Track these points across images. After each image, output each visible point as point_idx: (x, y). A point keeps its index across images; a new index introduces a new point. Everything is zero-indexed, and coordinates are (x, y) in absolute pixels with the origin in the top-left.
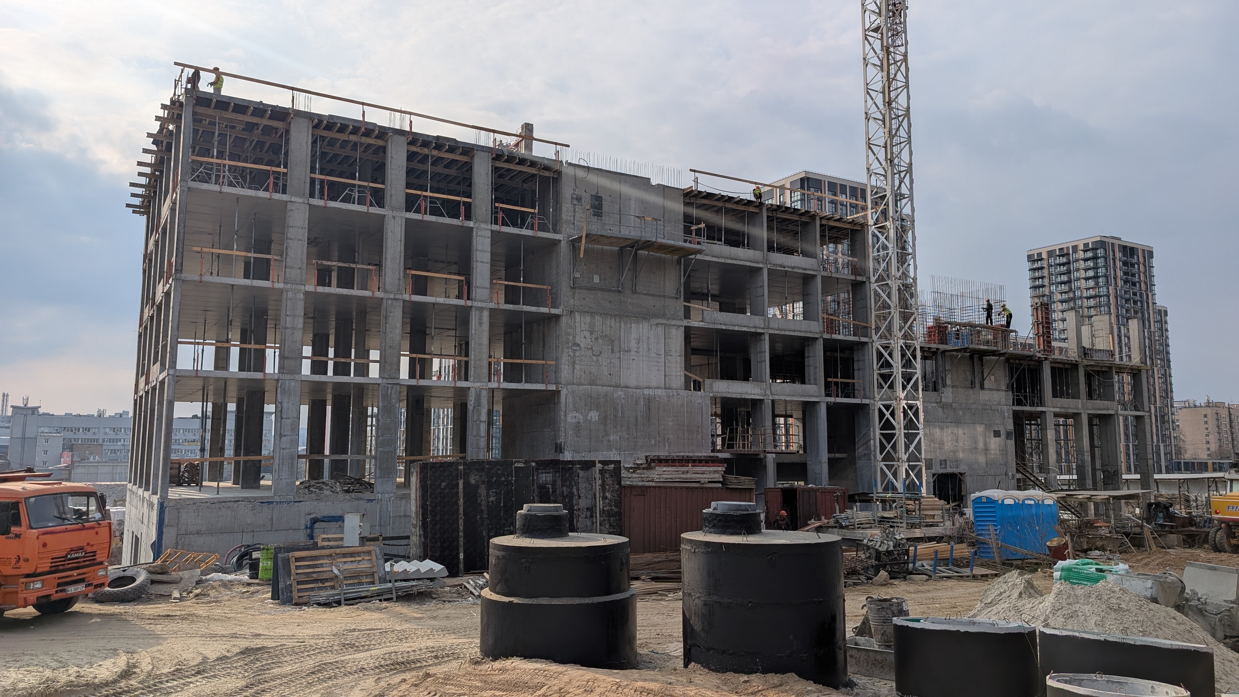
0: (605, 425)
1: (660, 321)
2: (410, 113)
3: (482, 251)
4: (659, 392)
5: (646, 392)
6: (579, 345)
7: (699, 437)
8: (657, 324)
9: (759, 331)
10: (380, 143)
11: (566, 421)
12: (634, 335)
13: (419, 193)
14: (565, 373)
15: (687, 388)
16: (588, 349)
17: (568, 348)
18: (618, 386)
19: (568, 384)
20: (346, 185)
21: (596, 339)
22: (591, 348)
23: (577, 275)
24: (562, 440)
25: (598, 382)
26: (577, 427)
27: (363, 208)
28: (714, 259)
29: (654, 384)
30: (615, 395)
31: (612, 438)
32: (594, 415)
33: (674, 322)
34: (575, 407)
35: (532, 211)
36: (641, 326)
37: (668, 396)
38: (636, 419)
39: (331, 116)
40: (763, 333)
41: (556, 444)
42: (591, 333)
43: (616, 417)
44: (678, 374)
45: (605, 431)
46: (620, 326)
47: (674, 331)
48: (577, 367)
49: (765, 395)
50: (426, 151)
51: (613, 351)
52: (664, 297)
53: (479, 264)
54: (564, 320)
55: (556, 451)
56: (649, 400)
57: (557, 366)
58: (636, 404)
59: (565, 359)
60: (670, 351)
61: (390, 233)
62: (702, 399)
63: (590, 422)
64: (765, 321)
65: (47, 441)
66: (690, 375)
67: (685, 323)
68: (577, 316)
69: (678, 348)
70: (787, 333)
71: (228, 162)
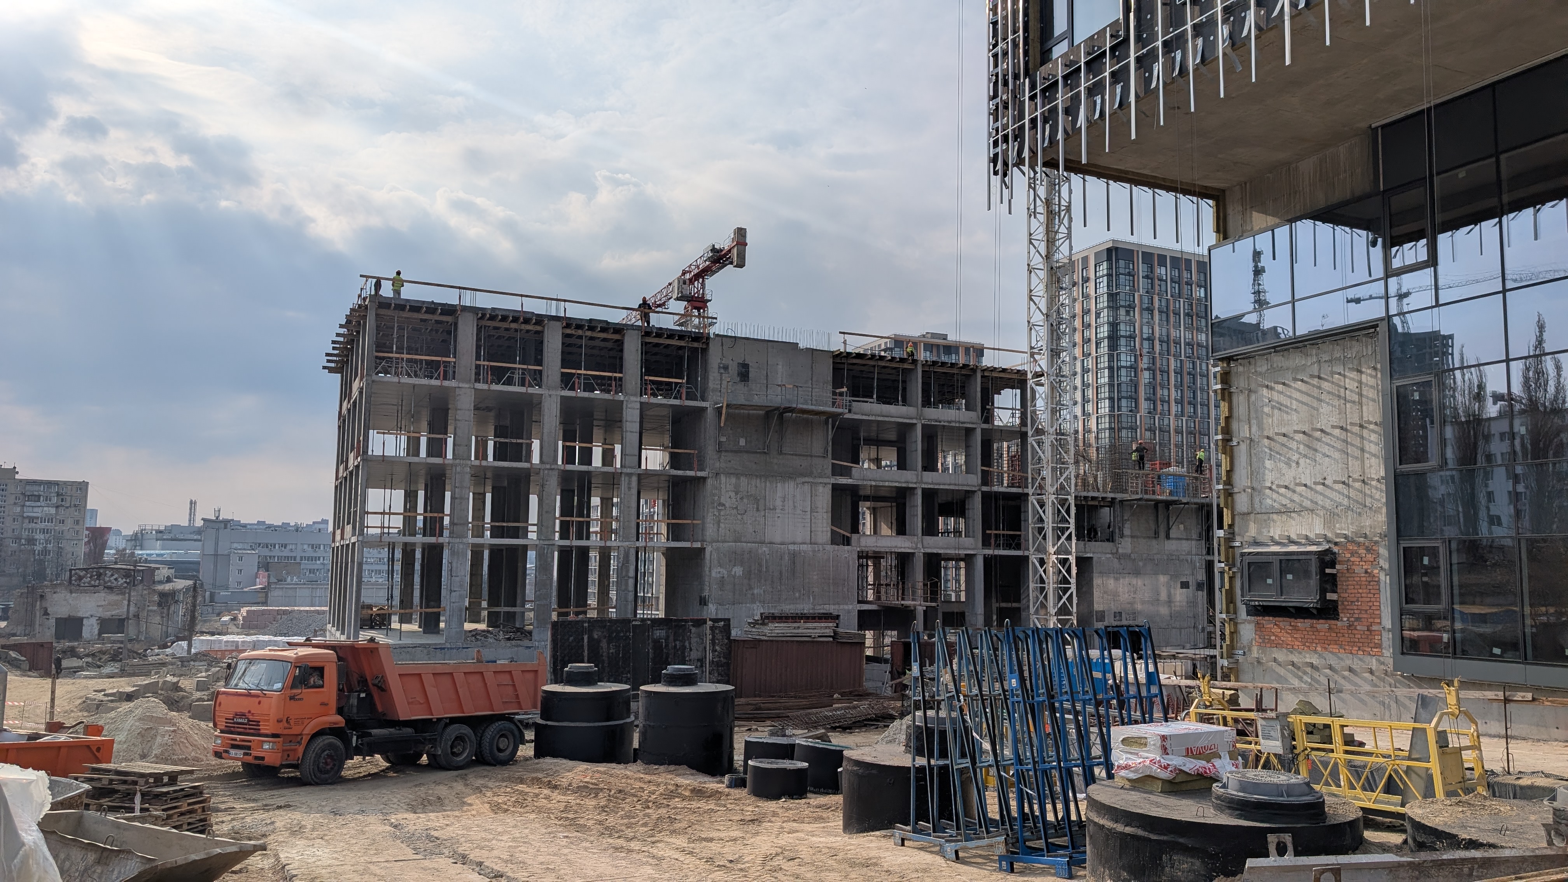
0: (749, 579)
1: (806, 479)
2: (565, 301)
3: (632, 422)
4: (804, 547)
5: (791, 547)
6: (724, 505)
7: (845, 590)
8: (803, 483)
9: (911, 485)
10: (539, 328)
11: (710, 576)
12: (779, 494)
13: (573, 371)
14: (710, 531)
15: (833, 542)
16: (733, 508)
17: (713, 508)
18: (763, 543)
19: (713, 541)
20: (509, 368)
21: (742, 499)
22: (736, 508)
23: (723, 439)
24: (706, 593)
25: (743, 539)
26: (721, 582)
27: (522, 390)
28: (864, 417)
29: (799, 540)
30: (760, 551)
31: (755, 592)
32: (738, 571)
33: (821, 480)
34: (719, 562)
35: (680, 381)
36: (787, 485)
37: (814, 551)
38: (781, 573)
39: (494, 309)
40: (915, 488)
41: (701, 597)
42: (737, 494)
43: (760, 571)
44: (825, 529)
45: (749, 585)
46: (765, 486)
47: (820, 489)
48: (722, 525)
49: (916, 548)
50: (580, 332)
51: (758, 510)
52: (811, 456)
53: (628, 434)
54: (709, 482)
55: (700, 604)
56: (794, 555)
57: (703, 523)
58: (781, 559)
59: (710, 519)
60: (817, 508)
61: (546, 410)
62: (848, 554)
63: (734, 577)
64: (917, 475)
65: (241, 559)
66: (838, 530)
67: (833, 480)
68: (723, 478)
69: (825, 505)
70: (942, 487)
71: (405, 356)
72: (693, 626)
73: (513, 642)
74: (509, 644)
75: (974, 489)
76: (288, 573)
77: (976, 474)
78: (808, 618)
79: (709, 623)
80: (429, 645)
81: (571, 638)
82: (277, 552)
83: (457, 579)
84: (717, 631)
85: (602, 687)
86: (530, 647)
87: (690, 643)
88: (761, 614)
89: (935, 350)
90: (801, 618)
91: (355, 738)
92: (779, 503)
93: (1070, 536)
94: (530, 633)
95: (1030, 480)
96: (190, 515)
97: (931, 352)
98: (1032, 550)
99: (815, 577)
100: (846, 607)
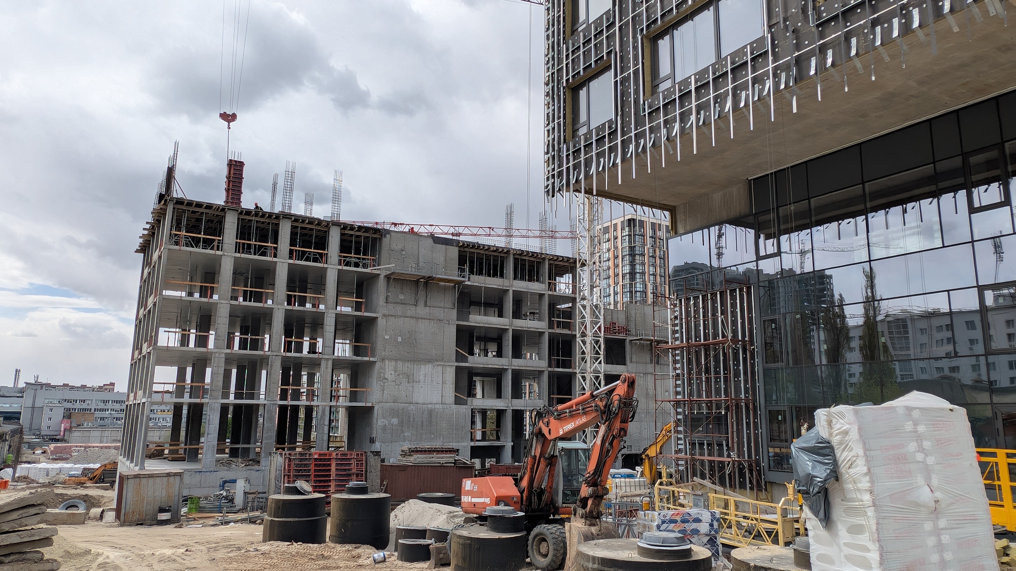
0: (402, 427)
1: (440, 363)
4: (437, 406)
5: (429, 406)
6: (386, 379)
7: (463, 433)
8: (438, 365)
9: (505, 367)
11: (375, 423)
12: (422, 372)
14: (377, 395)
15: (456, 403)
17: (379, 381)
18: (411, 403)
19: (380, 402)
21: (399, 375)
22: (395, 381)
23: (388, 337)
24: (374, 435)
25: (399, 401)
26: (384, 428)
27: (256, 304)
28: (476, 325)
29: (435, 402)
30: (409, 409)
31: (406, 434)
32: (395, 421)
33: (449, 364)
34: (383, 416)
36: (427, 366)
37: (443, 408)
38: (422, 422)
40: (507, 369)
41: (370, 437)
42: (395, 372)
43: (409, 421)
44: (451, 395)
45: (402, 430)
46: (414, 367)
47: (449, 369)
48: (385, 392)
49: (508, 407)
51: (408, 382)
54: (378, 365)
55: (370, 442)
56: (431, 412)
57: (371, 391)
58: (423, 414)
59: (376, 388)
60: (448, 381)
61: (275, 318)
62: (465, 410)
63: (392, 425)
64: (509, 361)
66: (459, 395)
67: (456, 364)
68: (387, 362)
69: (451, 380)
70: (524, 368)
75: (544, 369)
90: (434, 451)
94: (259, 461)
98: (578, 369)
100: (463, 444)
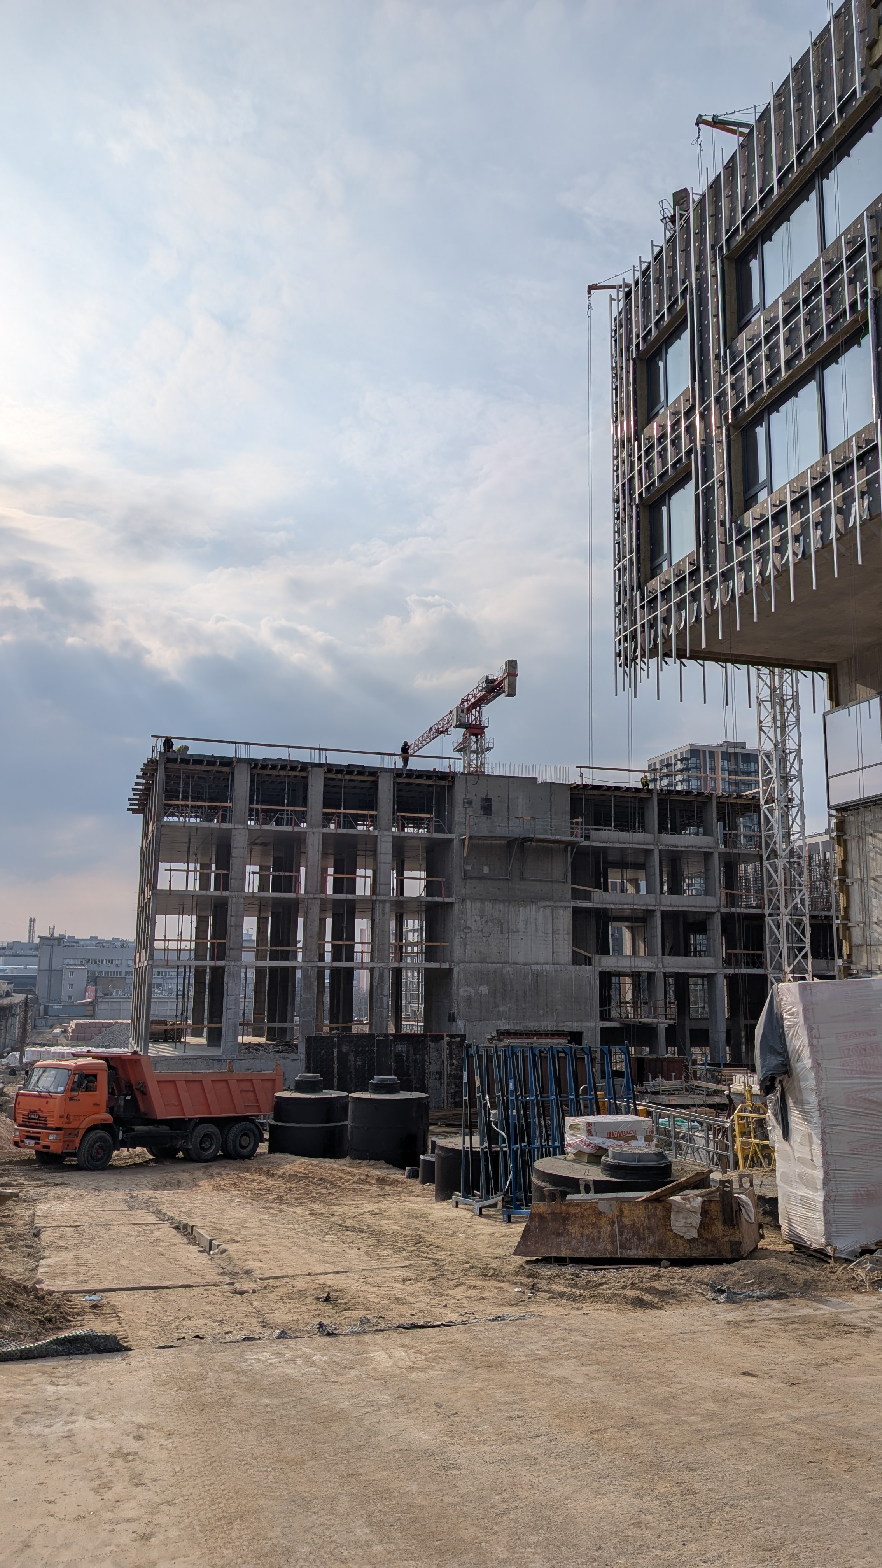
0: (495, 997)
1: (548, 903)
2: (326, 750)
3: (385, 854)
4: (547, 967)
5: (534, 967)
6: (470, 928)
7: (588, 1008)
8: (545, 907)
9: (650, 908)
10: (304, 774)
11: (458, 994)
12: (522, 917)
13: (334, 811)
14: (458, 952)
15: (575, 962)
16: (479, 931)
17: (460, 931)
18: (507, 963)
19: (460, 962)
20: (278, 811)
21: (487, 922)
22: (482, 931)
23: (468, 868)
24: (455, 1011)
25: (488, 960)
26: (469, 1000)
27: (289, 829)
28: (602, 845)
29: (542, 960)
30: (504, 971)
31: (501, 1009)
32: (484, 989)
33: (561, 904)
34: (466, 982)
35: (428, 816)
36: (529, 909)
37: (557, 971)
38: (525, 992)
39: (265, 759)
40: (654, 911)
41: (450, 1014)
42: (482, 918)
43: (505, 990)
44: (567, 950)
45: (495, 1003)
46: (509, 910)
47: (561, 912)
48: (468, 947)
49: (657, 968)
50: (340, 776)
51: (502, 932)
52: (552, 882)
53: (382, 865)
54: (456, 907)
55: (449, 1020)
56: (537, 976)
57: (452, 946)
59: (457, 941)
60: (558, 930)
61: (310, 846)
62: (589, 975)
63: (481, 995)
64: (656, 898)
65: (72, 974)
66: (579, 951)
67: (573, 904)
68: (468, 903)
69: (566, 927)
70: (681, 909)
71: (190, 803)
72: (432, 1041)
73: (282, 1055)
74: (277, 1056)
75: (713, 910)
76: (113, 988)
77: (715, 896)
78: (541, 1035)
79: (447, 1039)
80: (208, 1057)
81: (323, 1052)
82: (104, 967)
83: (233, 998)
84: (454, 1047)
85: (326, 1094)
86: (296, 1060)
87: (429, 1057)
88: (498, 1031)
89: (732, 759)
90: (535, 1035)
91: (121, 1133)
92: (521, 926)
93: (806, 954)
94: (296, 1046)
95: (766, 902)
96: (30, 932)
97: (729, 761)
98: (770, 969)
99: (558, 996)
100: (589, 1024)
